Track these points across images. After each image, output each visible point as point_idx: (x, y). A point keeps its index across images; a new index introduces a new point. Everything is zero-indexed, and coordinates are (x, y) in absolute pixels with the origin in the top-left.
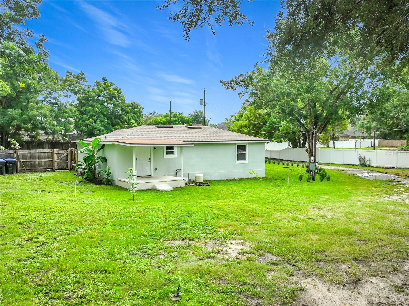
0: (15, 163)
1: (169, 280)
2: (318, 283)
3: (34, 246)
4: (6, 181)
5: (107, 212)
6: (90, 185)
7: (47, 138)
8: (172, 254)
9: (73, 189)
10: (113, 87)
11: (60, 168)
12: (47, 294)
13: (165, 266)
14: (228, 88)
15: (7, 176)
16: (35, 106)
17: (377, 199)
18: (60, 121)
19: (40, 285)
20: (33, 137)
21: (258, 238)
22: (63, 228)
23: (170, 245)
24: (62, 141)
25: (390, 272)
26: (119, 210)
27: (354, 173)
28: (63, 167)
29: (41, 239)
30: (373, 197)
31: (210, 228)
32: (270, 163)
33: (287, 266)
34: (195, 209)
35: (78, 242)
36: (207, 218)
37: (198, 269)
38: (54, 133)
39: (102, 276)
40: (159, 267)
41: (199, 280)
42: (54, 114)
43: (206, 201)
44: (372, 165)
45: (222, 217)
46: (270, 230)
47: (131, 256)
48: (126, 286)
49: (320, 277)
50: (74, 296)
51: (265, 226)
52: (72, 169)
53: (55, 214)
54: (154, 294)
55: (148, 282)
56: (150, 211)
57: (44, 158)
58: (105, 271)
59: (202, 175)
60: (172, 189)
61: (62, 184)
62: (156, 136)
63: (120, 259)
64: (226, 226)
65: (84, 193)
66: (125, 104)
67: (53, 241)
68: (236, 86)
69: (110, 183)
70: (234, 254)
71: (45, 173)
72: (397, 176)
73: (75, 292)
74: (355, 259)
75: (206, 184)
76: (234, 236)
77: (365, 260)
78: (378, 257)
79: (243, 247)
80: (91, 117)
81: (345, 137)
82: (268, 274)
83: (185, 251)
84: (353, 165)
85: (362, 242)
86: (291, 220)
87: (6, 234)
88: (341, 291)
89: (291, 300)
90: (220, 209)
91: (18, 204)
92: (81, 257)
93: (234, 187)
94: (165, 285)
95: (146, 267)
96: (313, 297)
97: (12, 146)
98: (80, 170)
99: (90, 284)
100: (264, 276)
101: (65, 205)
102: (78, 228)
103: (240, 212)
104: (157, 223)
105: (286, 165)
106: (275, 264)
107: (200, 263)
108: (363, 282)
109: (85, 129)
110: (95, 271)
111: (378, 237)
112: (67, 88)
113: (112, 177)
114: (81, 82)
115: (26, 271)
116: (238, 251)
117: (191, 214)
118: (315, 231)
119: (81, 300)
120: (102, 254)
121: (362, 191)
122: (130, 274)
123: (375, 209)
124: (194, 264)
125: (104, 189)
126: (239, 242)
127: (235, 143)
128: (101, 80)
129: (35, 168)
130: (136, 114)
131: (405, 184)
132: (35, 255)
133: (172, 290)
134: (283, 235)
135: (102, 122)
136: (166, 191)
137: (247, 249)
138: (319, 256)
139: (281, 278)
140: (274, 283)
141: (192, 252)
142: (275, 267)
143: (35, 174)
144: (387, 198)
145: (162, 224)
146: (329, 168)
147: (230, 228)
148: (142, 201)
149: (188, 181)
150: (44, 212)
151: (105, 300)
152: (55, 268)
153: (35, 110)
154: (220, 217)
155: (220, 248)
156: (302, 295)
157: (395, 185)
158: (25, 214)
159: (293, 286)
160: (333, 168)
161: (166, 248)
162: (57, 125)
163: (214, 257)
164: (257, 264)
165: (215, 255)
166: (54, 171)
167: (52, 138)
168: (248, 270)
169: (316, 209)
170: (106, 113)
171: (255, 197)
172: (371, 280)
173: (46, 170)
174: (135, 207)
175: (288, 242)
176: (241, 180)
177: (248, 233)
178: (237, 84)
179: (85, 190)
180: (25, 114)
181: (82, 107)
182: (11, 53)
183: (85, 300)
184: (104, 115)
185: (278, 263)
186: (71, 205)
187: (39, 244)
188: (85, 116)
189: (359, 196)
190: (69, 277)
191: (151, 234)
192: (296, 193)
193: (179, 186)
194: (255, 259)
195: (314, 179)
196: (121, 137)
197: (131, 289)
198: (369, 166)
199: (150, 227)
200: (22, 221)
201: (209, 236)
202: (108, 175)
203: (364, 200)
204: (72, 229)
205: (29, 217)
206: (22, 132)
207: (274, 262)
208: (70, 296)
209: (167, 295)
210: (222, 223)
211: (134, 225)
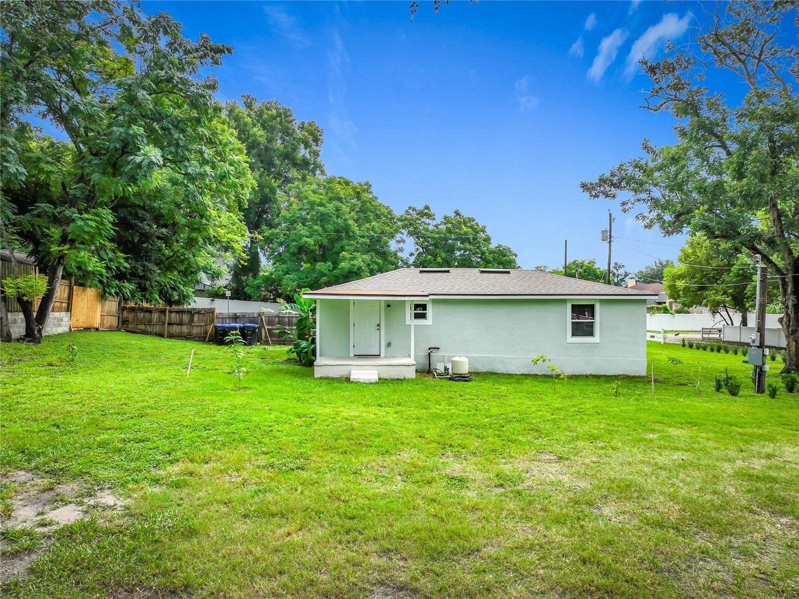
0: (259, 331)
14: (596, 196)
59: (464, 359)
60: (375, 380)
68: (614, 191)
75: (463, 378)
127: (565, 301)
149: (442, 370)
178: (614, 185)
195: (760, 389)
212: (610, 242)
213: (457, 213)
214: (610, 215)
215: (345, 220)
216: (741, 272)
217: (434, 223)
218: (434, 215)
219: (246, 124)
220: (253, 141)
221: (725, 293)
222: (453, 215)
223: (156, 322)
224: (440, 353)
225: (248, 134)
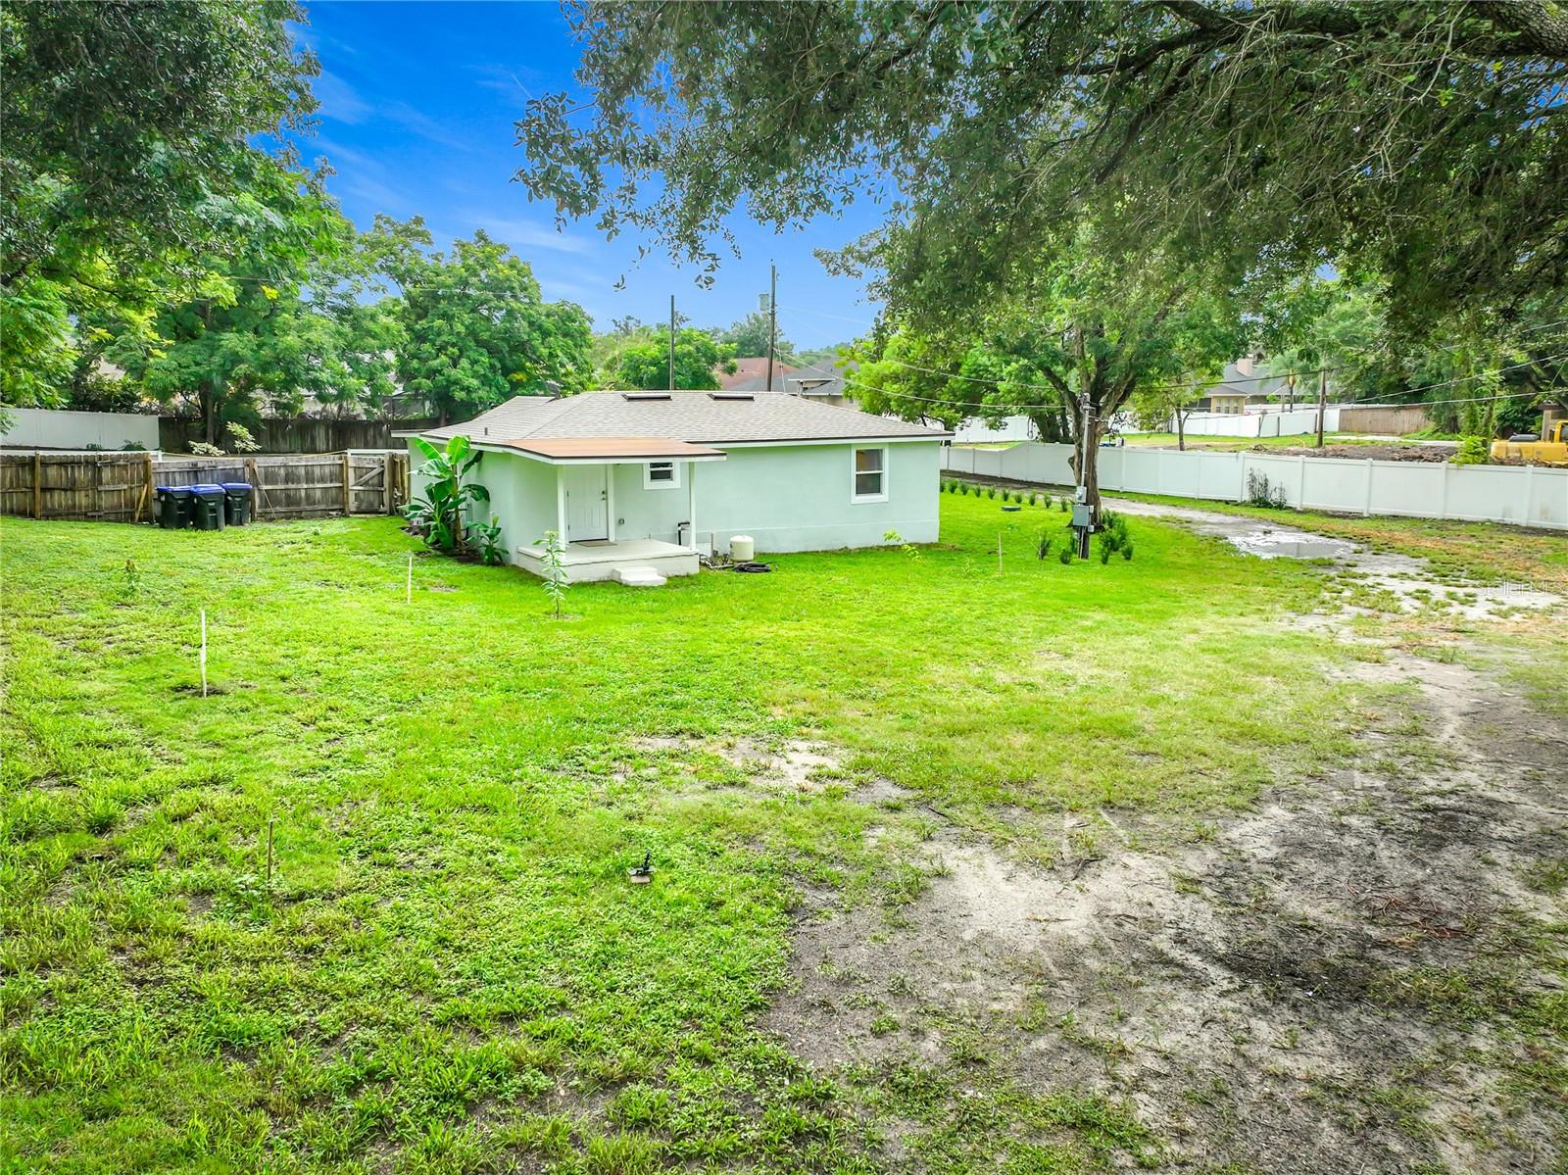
0: (247, 495)
1: (629, 835)
2: (990, 860)
3: (322, 738)
4: (231, 548)
5: (490, 652)
6: (445, 566)
7: (324, 409)
8: (644, 772)
9: (400, 576)
10: (506, 258)
11: (363, 507)
12: (363, 855)
13: (623, 802)
14: (835, 272)
15: (229, 530)
16: (294, 323)
17: (1252, 626)
18: (358, 361)
19: (346, 834)
20: (286, 406)
21: (868, 736)
22: (386, 693)
23: (640, 749)
24: (364, 418)
25: (1185, 843)
26: (521, 646)
27: (1221, 531)
28: (372, 505)
29: (337, 722)
30: (1242, 619)
31: (748, 705)
32: (965, 493)
33: (924, 814)
34: (715, 649)
35: (422, 733)
36: (744, 674)
37: (701, 812)
38: (343, 395)
39: (479, 818)
40: (610, 804)
41: (701, 839)
42: (341, 343)
43: (750, 623)
44: (1291, 503)
45: (785, 673)
46: (906, 717)
47: (545, 774)
48: (531, 846)
49: (999, 845)
50: (420, 862)
51: (895, 702)
52: (393, 512)
53: (363, 654)
54: (594, 866)
55: (583, 837)
56: (599, 651)
57: (322, 480)
58: (486, 809)
59: (749, 539)
60: (663, 581)
61: (372, 560)
62: (622, 425)
63: (521, 780)
64: (792, 700)
65: (431, 590)
66: (540, 310)
67: (364, 727)
68: (859, 266)
69: (497, 559)
70: (795, 777)
71: (325, 522)
72: (1354, 546)
73: (421, 854)
74: (1108, 805)
75: (756, 567)
76: (805, 730)
77: (1133, 809)
78: (1175, 803)
79: (823, 761)
80: (441, 349)
81: (1229, 399)
82: (870, 833)
83: (677, 765)
84: (1227, 502)
85: (1146, 759)
86: (970, 688)
87: (257, 706)
88: (1040, 882)
89: (908, 897)
90: (784, 649)
91: (272, 623)
92: (431, 770)
93: (840, 578)
94: (618, 847)
95: (579, 803)
96: (963, 893)
97: (238, 444)
98: (418, 521)
99: (452, 837)
100: (859, 837)
101: (383, 630)
102: (420, 696)
103: (836, 659)
104: (613, 687)
105: (1011, 503)
106: (894, 809)
107: (707, 797)
108: (1103, 863)
109: (426, 383)
110: (463, 807)
111: (1199, 744)
112: (376, 265)
113: (503, 542)
114: (416, 244)
115: (312, 800)
116: (807, 771)
117: (704, 663)
118: (1027, 722)
119: (436, 872)
120: (478, 766)
121: (1216, 599)
122: (541, 817)
123: (1228, 661)
124: (694, 799)
125: (481, 579)
126: (817, 745)
127: (850, 445)
128: (470, 238)
129: (297, 508)
130: (573, 337)
131: (1364, 576)
132: (328, 762)
133: (633, 860)
134: (936, 730)
135: (474, 362)
136: (646, 588)
137: (832, 765)
138: (1013, 792)
139: (899, 844)
140: (878, 857)
141: (692, 769)
142: (890, 817)
143: (300, 525)
144: (1285, 623)
145: (627, 690)
146: (1147, 514)
147: (801, 707)
148: (579, 619)
149: (709, 555)
150: (337, 649)
151: (486, 873)
152: (375, 794)
153: (294, 333)
154: (778, 672)
155: (763, 761)
156: (940, 889)
157: (1332, 580)
158: (291, 652)
159: (924, 865)
160: (1159, 511)
161: (629, 757)
162: (350, 375)
163: (744, 785)
164: (848, 805)
165: (747, 779)
166: (346, 516)
167: (336, 409)
168: (822, 819)
169: (1054, 655)
170: (485, 336)
171: (890, 613)
172: (1126, 860)
173: (326, 514)
174: (562, 639)
175: (943, 752)
176: (864, 551)
177: (844, 721)
178: (862, 259)
179: (432, 580)
180: (264, 344)
181: (420, 317)
182: (247, 223)
183: (444, 872)
184: (480, 343)
185: (903, 805)
186: (401, 629)
187: (333, 736)
188: (426, 346)
189: (1201, 614)
190: (407, 818)
191: (595, 716)
192: (1011, 603)
193: (683, 573)
194: (847, 794)
195: (1085, 555)
196: (525, 432)
197: (544, 854)
198: (1280, 507)
199: (595, 696)
200: (286, 673)
201: (744, 726)
202: (491, 537)
203: (1209, 630)
204: (406, 697)
205: (302, 661)
206: (258, 394)
207: (892, 802)
208: (411, 862)
209: (620, 869)
210: (782, 691)
211: (555, 692)
213: (481, 237)
223: (11, 486)
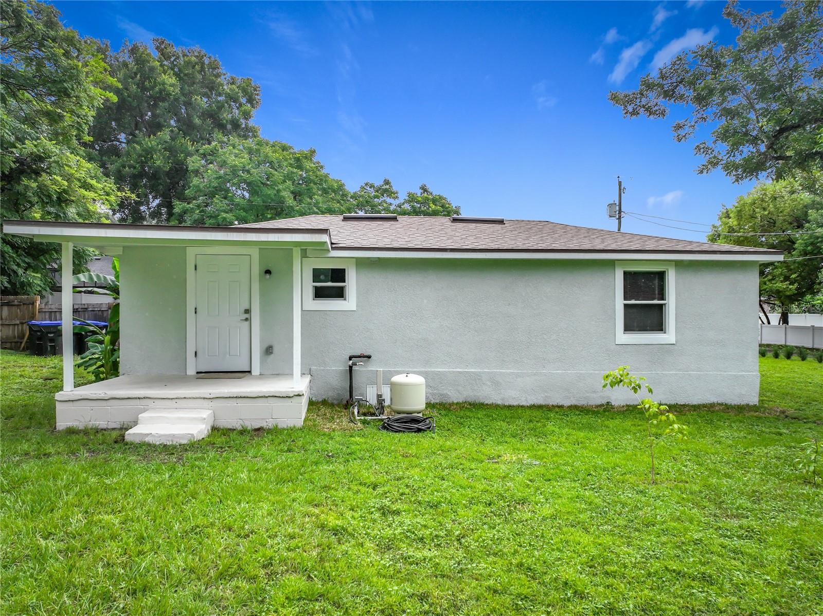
59: (416, 379)
127: (612, 264)
212: (619, 218)
213: (424, 189)
214: (620, 183)
215: (279, 191)
216: (809, 248)
217: (397, 202)
218: (397, 193)
219: (152, 69)
220: (161, 91)
221: (787, 278)
222: (419, 192)
224: (372, 367)
225: (155, 82)
